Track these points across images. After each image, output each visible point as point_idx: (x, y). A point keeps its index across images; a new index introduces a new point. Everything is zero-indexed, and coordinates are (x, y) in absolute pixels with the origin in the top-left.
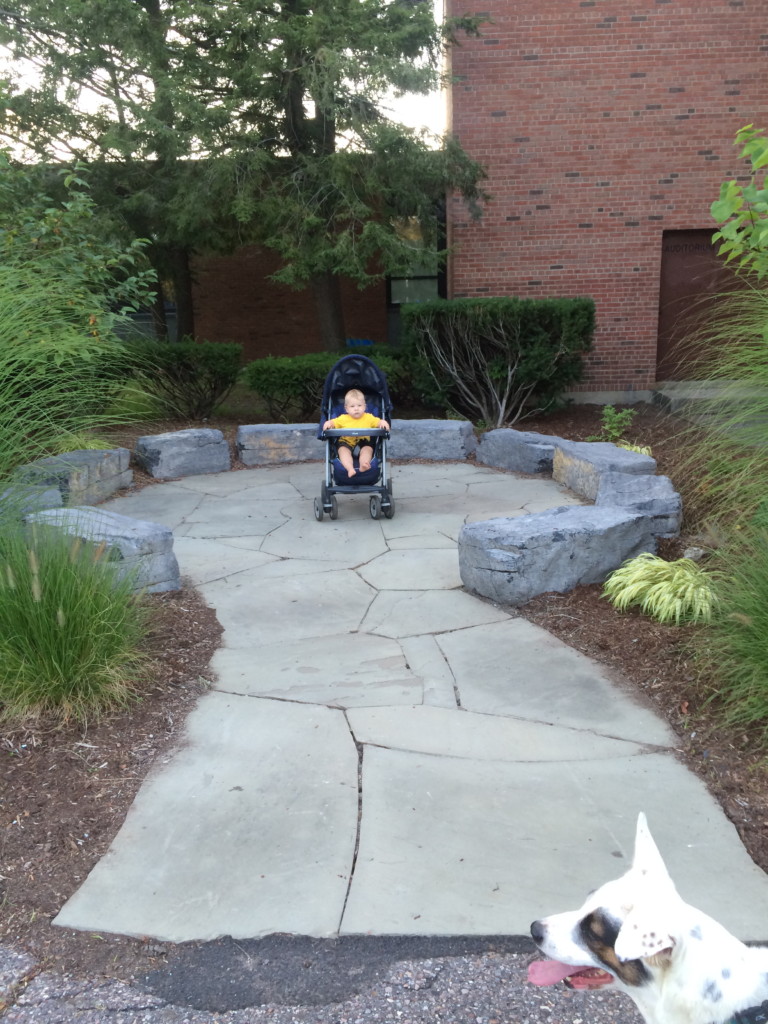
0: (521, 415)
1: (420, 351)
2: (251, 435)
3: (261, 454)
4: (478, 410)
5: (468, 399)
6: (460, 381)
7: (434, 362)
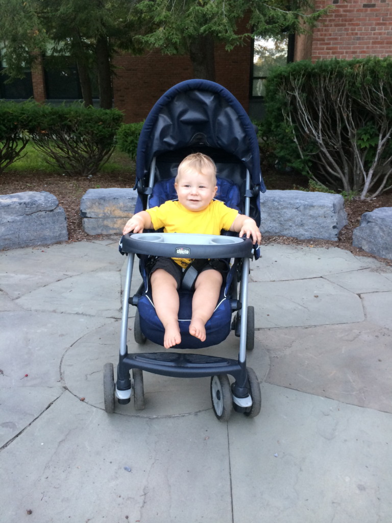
0: (385, 187)
1: (285, 115)
2: (93, 201)
3: (106, 222)
4: (339, 180)
5: (329, 168)
6: (325, 150)
7: (299, 129)
